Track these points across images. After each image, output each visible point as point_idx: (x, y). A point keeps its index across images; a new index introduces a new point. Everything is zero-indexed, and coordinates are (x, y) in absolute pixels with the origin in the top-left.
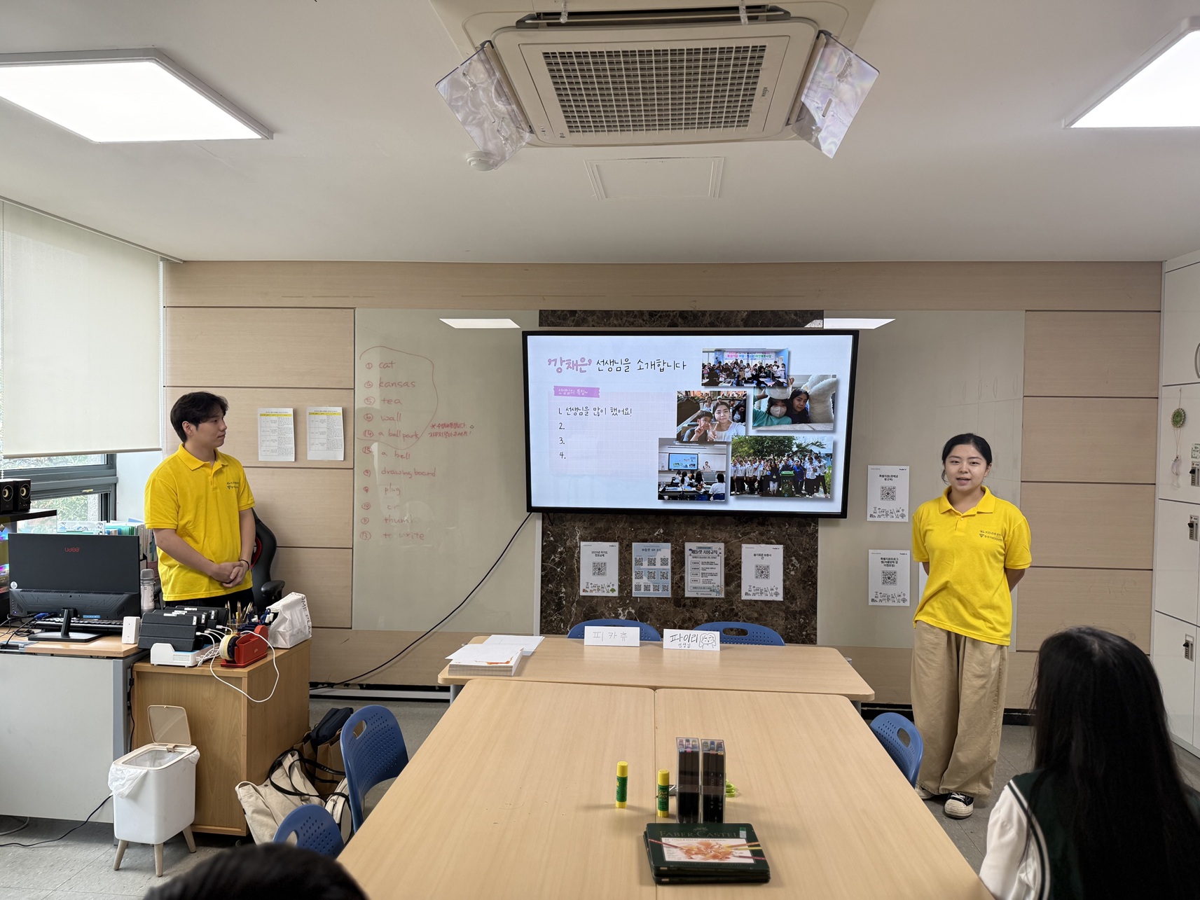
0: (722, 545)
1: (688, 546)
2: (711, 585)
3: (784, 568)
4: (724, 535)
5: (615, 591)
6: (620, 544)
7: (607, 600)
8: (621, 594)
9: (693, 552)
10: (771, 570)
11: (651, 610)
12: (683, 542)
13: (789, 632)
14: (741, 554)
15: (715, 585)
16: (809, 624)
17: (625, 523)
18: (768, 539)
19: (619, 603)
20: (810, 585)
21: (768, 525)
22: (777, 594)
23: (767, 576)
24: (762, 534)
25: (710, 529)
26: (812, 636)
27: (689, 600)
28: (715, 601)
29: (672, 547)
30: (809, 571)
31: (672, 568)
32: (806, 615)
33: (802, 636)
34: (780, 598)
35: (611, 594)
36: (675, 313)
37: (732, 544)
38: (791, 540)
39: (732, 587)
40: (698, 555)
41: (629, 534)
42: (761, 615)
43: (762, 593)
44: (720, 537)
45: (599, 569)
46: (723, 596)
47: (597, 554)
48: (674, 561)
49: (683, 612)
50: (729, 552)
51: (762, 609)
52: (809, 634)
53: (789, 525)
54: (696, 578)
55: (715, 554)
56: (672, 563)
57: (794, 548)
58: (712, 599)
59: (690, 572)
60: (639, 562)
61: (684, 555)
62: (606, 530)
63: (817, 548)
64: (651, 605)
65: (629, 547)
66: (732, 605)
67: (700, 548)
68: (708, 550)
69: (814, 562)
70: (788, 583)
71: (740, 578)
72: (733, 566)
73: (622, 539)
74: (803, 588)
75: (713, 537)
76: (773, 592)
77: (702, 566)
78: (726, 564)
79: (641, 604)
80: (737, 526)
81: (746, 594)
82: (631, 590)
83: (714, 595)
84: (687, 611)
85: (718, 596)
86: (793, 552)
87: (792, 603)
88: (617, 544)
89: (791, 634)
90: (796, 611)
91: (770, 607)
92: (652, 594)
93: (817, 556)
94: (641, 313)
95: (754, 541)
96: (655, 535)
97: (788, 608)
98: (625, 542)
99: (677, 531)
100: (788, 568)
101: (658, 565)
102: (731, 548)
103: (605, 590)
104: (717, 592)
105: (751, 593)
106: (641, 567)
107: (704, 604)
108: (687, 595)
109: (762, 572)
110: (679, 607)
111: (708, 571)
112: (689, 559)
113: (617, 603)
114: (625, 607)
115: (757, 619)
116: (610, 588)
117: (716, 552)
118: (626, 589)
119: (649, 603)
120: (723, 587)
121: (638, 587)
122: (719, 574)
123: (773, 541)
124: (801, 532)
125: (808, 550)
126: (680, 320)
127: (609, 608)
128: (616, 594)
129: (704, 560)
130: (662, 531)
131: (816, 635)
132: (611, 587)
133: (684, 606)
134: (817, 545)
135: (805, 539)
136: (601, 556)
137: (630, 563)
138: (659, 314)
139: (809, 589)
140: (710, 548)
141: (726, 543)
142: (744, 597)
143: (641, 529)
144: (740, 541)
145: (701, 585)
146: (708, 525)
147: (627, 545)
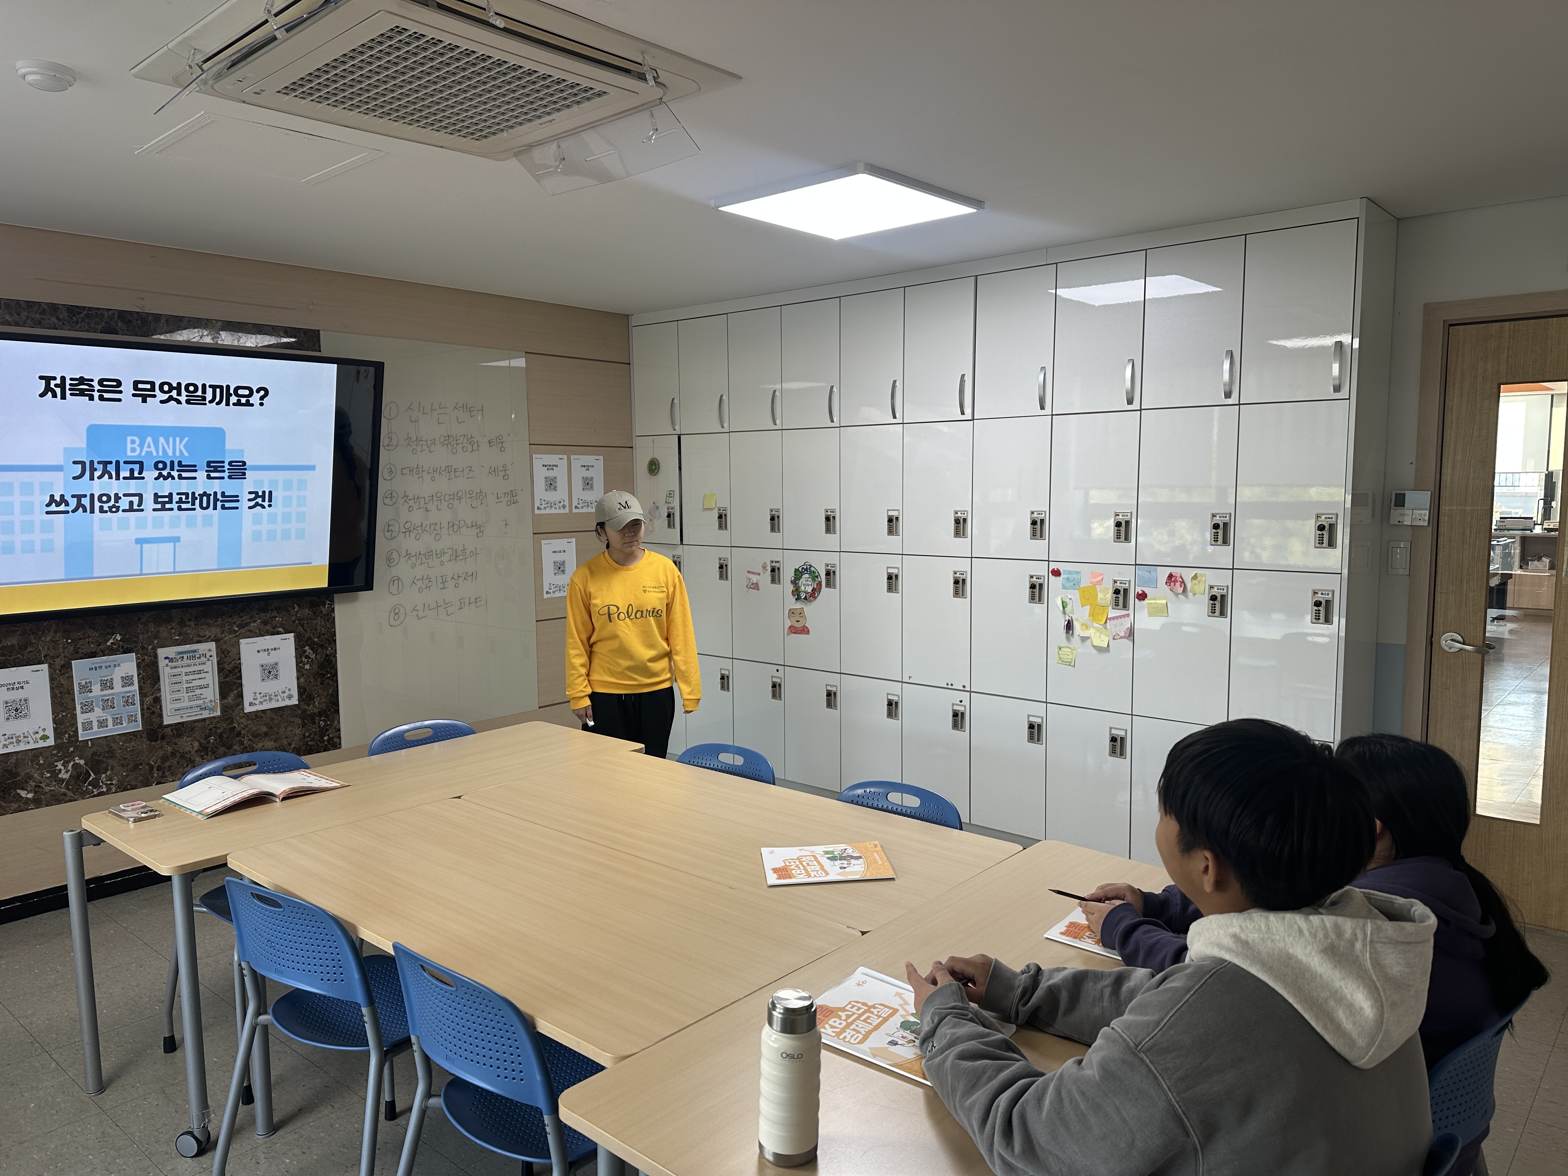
0: (212, 645)
1: (162, 652)
2: (201, 702)
3: (296, 662)
4: (215, 631)
5: (48, 737)
6: (50, 667)
7: (36, 753)
8: (58, 741)
9: (171, 660)
10: (280, 667)
11: (111, 754)
12: (155, 649)
13: (308, 741)
14: (240, 654)
15: (207, 701)
16: (331, 725)
17: (55, 632)
18: (274, 628)
19: (56, 755)
20: (329, 678)
21: (272, 610)
22: (290, 697)
23: (276, 677)
24: (265, 623)
25: (192, 624)
26: (335, 740)
27: (169, 729)
28: (207, 722)
29: (137, 658)
30: (327, 661)
31: (140, 688)
32: (327, 716)
33: (324, 742)
34: (295, 701)
35: (42, 744)
36: (111, 313)
37: (225, 642)
38: (302, 626)
39: (230, 699)
40: (180, 663)
41: (64, 648)
42: (271, 728)
43: (270, 699)
44: (207, 633)
45: (17, 710)
46: (219, 713)
47: (11, 687)
48: (143, 678)
49: (162, 747)
50: (223, 653)
51: (273, 719)
52: (333, 738)
53: (299, 607)
54: (177, 696)
55: (203, 659)
56: (139, 682)
57: (307, 635)
58: (204, 720)
59: (168, 688)
60: (86, 688)
61: (158, 666)
62: (23, 647)
63: (335, 631)
64: (112, 746)
65: (67, 668)
66: (232, 722)
67: (179, 653)
68: (193, 654)
69: (332, 649)
70: (302, 680)
71: (241, 685)
72: (229, 671)
73: (53, 658)
74: (322, 684)
75: (199, 636)
76: (285, 695)
77: (185, 678)
78: (220, 670)
79: (94, 749)
80: (230, 616)
81: (251, 704)
82: (76, 731)
83: (206, 715)
84: (168, 743)
85: (212, 715)
86: (308, 640)
87: (309, 705)
88: (45, 667)
89: (309, 743)
90: (315, 714)
91: (281, 716)
92: (112, 730)
93: (335, 641)
94: (54, 308)
95: (256, 633)
96: (108, 644)
97: (305, 711)
98: (59, 662)
99: (143, 634)
100: (302, 662)
101: (118, 688)
102: (224, 647)
103: (30, 739)
104: (210, 709)
105: (257, 702)
106: (90, 695)
107: (193, 729)
108: (167, 721)
109: (270, 672)
110: (155, 741)
111: (195, 683)
112: (165, 671)
113: (52, 755)
114: (67, 758)
115: (266, 734)
116: (39, 736)
117: (205, 655)
118: (66, 732)
119: (108, 745)
120: (218, 701)
121: (88, 726)
122: (211, 686)
123: (281, 629)
124: (314, 613)
125: (324, 634)
126: (120, 324)
127: (40, 765)
128: (51, 742)
129: (188, 669)
130: (119, 638)
131: (340, 738)
132: (41, 733)
133: (163, 737)
134: (335, 628)
135: (319, 621)
136: (17, 689)
137: (70, 692)
138: (85, 312)
139: (328, 683)
140: (195, 651)
141: (217, 640)
142: (248, 709)
143: (84, 638)
144: (236, 636)
145: (187, 704)
146: (190, 620)
147: (63, 666)
